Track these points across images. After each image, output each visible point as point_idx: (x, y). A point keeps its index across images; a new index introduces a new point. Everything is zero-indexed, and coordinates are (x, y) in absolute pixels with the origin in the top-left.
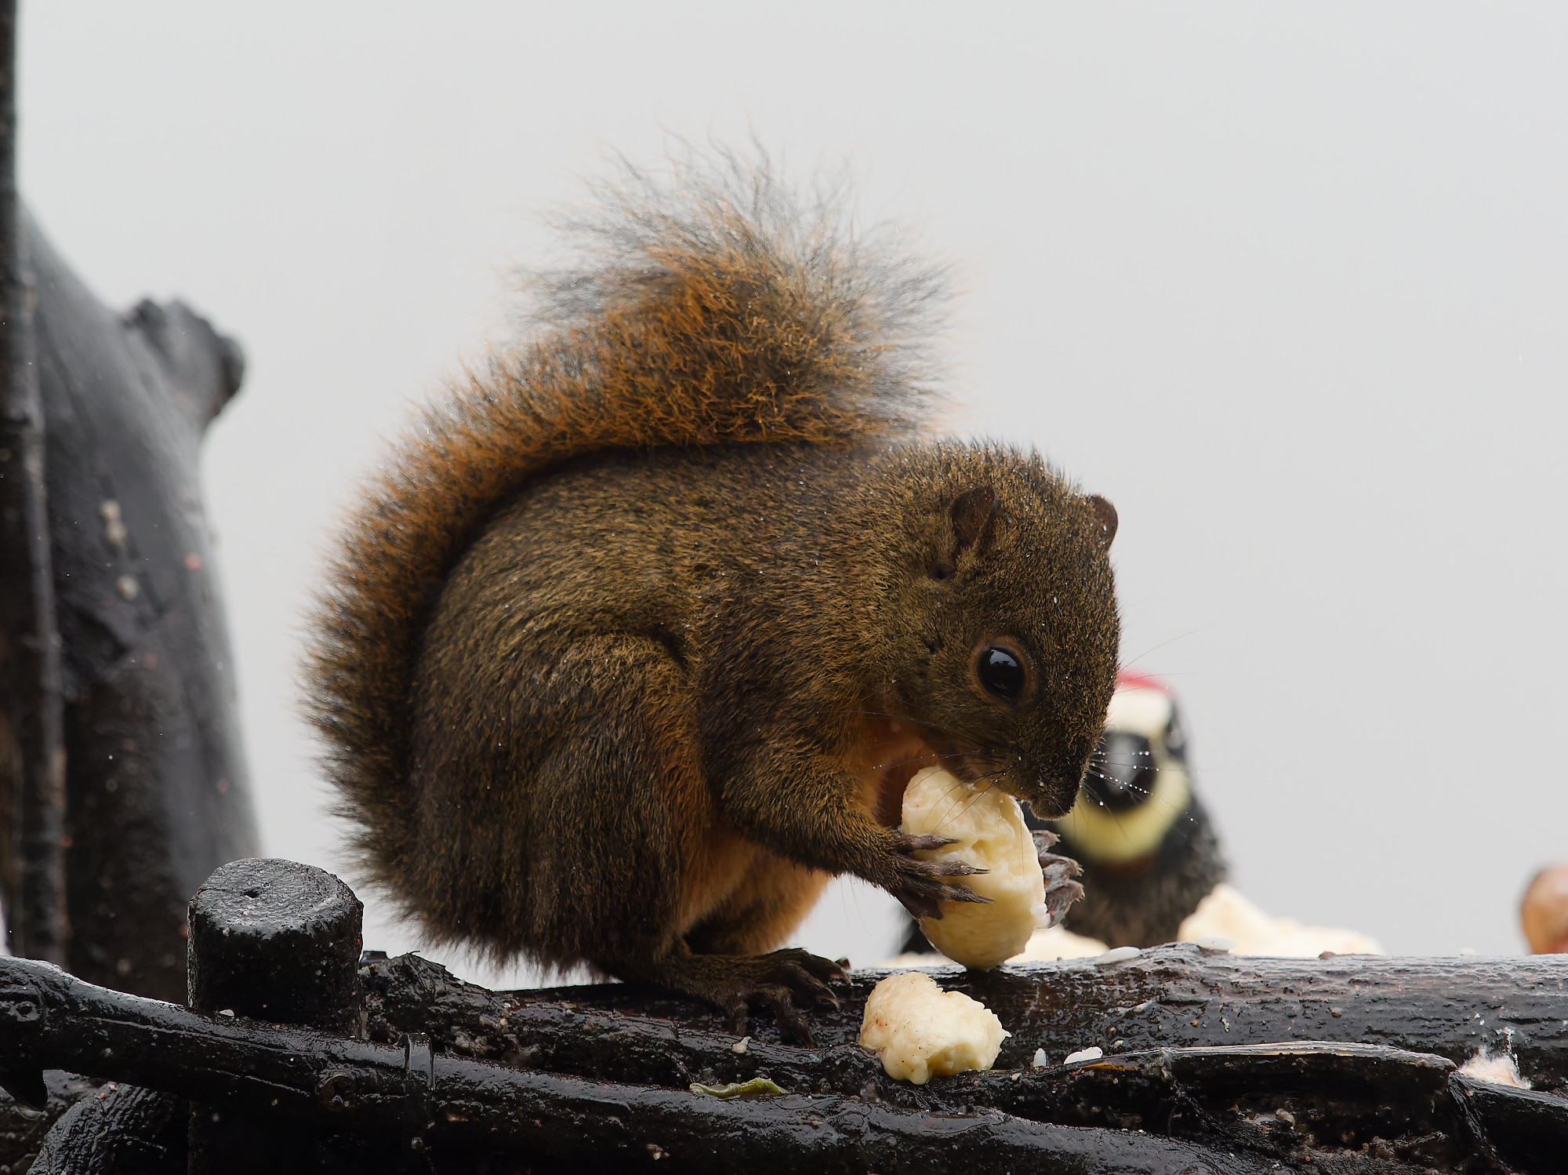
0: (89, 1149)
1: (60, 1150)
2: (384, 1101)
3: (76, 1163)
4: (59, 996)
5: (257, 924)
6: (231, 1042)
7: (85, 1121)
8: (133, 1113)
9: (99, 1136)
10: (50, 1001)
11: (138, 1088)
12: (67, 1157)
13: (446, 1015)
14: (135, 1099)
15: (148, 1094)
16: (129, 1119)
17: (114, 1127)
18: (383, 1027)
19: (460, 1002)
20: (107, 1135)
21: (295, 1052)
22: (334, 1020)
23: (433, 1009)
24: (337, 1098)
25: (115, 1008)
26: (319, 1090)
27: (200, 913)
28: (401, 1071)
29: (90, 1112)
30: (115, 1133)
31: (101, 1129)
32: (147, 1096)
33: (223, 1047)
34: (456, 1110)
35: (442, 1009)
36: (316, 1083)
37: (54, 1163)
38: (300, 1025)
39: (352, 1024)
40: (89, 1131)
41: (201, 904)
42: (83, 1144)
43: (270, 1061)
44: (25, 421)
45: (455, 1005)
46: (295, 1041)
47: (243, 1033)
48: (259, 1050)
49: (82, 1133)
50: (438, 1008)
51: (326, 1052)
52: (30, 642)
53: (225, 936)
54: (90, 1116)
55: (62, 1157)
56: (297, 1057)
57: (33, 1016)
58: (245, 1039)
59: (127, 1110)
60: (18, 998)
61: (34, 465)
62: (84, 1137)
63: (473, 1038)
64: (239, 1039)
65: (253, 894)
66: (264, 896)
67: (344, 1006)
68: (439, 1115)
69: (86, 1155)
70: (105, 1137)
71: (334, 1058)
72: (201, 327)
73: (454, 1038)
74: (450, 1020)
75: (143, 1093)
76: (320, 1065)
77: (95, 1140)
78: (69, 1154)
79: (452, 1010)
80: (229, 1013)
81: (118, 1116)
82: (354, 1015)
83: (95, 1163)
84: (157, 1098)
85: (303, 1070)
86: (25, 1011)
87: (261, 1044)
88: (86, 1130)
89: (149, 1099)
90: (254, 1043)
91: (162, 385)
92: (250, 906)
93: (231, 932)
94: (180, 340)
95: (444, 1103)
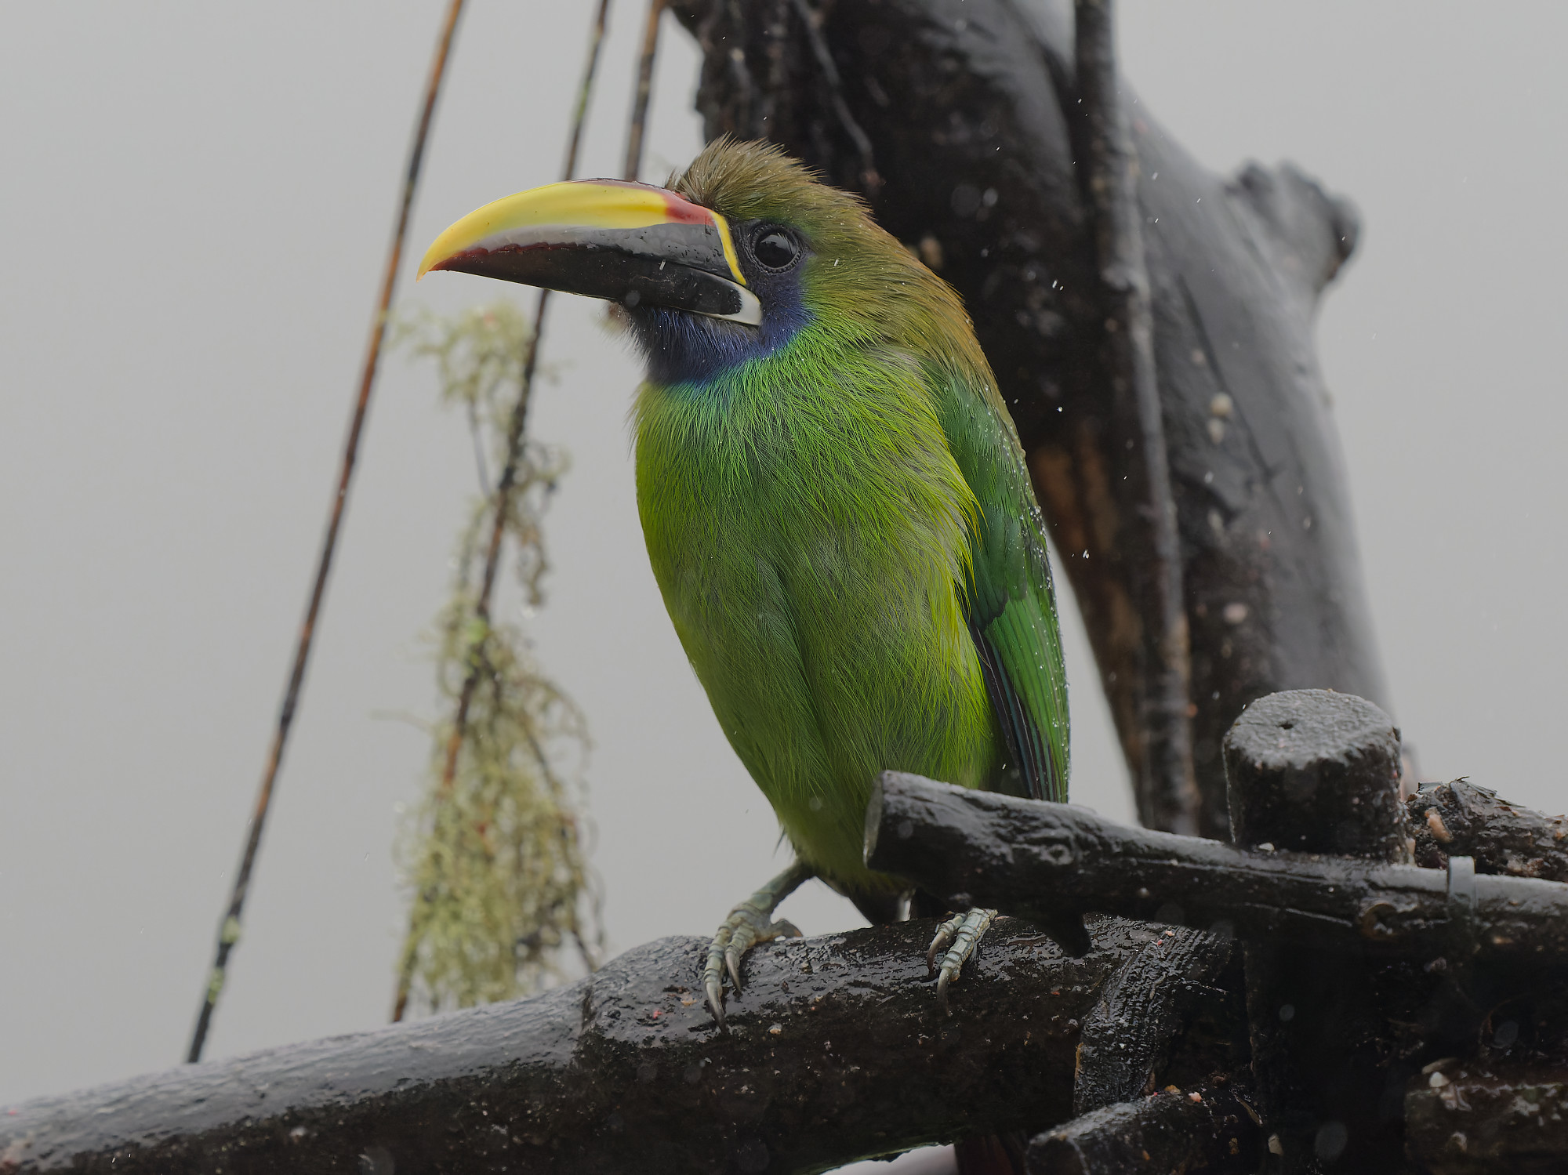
0: (1147, 995)
1: (1118, 997)
2: (1428, 927)
3: (1134, 1010)
4: (1091, 838)
5: (1289, 756)
6: (1269, 875)
7: (1143, 967)
8: (1191, 958)
9: (1156, 982)
10: (1083, 844)
11: (1197, 931)
12: (1125, 1004)
13: (1497, 840)
14: (1192, 943)
15: (1206, 937)
16: (1187, 963)
17: (1172, 972)
18: (1433, 853)
19: (1510, 825)
20: (1165, 980)
21: (1334, 882)
22: (1376, 850)
23: (1483, 833)
24: (1380, 926)
25: (1149, 847)
26: (1361, 918)
27: (1233, 747)
28: (1441, 895)
29: (1147, 959)
30: (1174, 977)
31: (1160, 975)
32: (1206, 939)
33: (1261, 880)
34: (1501, 932)
35: (1493, 833)
36: (1357, 913)
37: (1112, 1010)
38: (1340, 853)
39: (1396, 852)
40: (1147, 977)
41: (1234, 739)
42: (1141, 990)
43: (1309, 892)
44: (1130, 290)
45: (1505, 828)
46: (1333, 871)
47: (1281, 865)
48: (1298, 882)
49: (1139, 981)
50: (1489, 832)
51: (1367, 881)
52: (1144, 510)
53: (1257, 769)
54: (1148, 962)
55: (1120, 1005)
56: (1335, 887)
57: (1065, 860)
58: (1283, 872)
59: (1186, 954)
60: (1049, 842)
61: (1142, 335)
62: (1142, 984)
63: (1525, 861)
64: (1278, 872)
65: (1287, 726)
66: (1298, 727)
67: (1386, 834)
68: (1484, 937)
69: (1144, 1002)
70: (1163, 983)
71: (1374, 886)
72: (1308, 189)
73: (1506, 862)
74: (1501, 843)
75: (1201, 937)
76: (1360, 894)
77: (1153, 986)
78: (1127, 1001)
79: (1504, 834)
80: (1269, 846)
81: (1176, 962)
82: (1399, 842)
83: (1154, 1009)
84: (1215, 941)
85: (1344, 899)
86: (1057, 854)
87: (1300, 875)
88: (1144, 976)
89: (1206, 942)
90: (1291, 874)
91: (1265, 248)
92: (1283, 739)
93: (1264, 765)
94: (1287, 206)
95: (1488, 925)
